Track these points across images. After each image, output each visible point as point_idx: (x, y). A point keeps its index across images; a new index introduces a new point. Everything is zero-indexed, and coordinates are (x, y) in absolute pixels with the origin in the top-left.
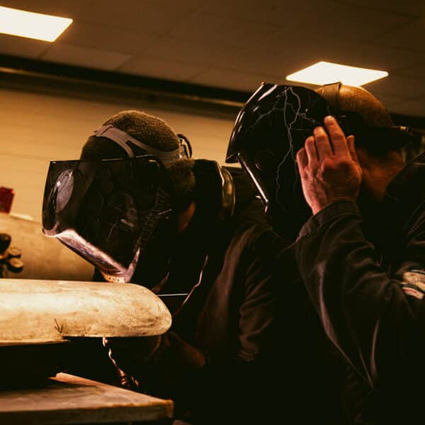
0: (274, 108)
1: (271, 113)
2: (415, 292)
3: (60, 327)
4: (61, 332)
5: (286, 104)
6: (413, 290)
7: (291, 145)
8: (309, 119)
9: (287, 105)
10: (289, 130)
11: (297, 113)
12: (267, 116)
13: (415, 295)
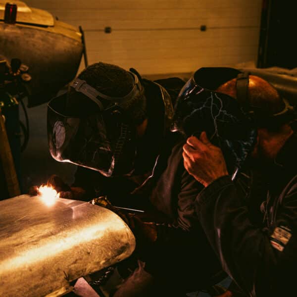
0: (204, 106)
1: (202, 109)
2: (279, 246)
3: (67, 276)
4: (68, 280)
5: (212, 103)
6: (278, 244)
7: (216, 129)
8: (228, 115)
9: (213, 105)
10: (215, 120)
11: (220, 111)
12: (199, 110)
13: (278, 248)
